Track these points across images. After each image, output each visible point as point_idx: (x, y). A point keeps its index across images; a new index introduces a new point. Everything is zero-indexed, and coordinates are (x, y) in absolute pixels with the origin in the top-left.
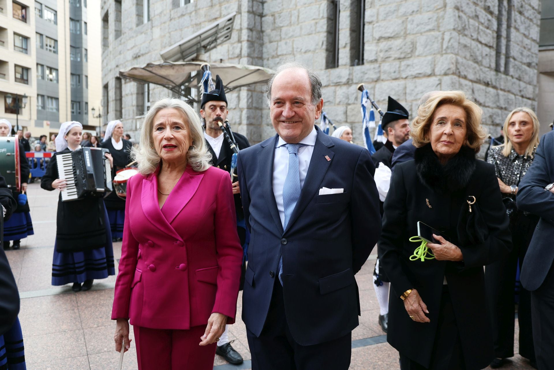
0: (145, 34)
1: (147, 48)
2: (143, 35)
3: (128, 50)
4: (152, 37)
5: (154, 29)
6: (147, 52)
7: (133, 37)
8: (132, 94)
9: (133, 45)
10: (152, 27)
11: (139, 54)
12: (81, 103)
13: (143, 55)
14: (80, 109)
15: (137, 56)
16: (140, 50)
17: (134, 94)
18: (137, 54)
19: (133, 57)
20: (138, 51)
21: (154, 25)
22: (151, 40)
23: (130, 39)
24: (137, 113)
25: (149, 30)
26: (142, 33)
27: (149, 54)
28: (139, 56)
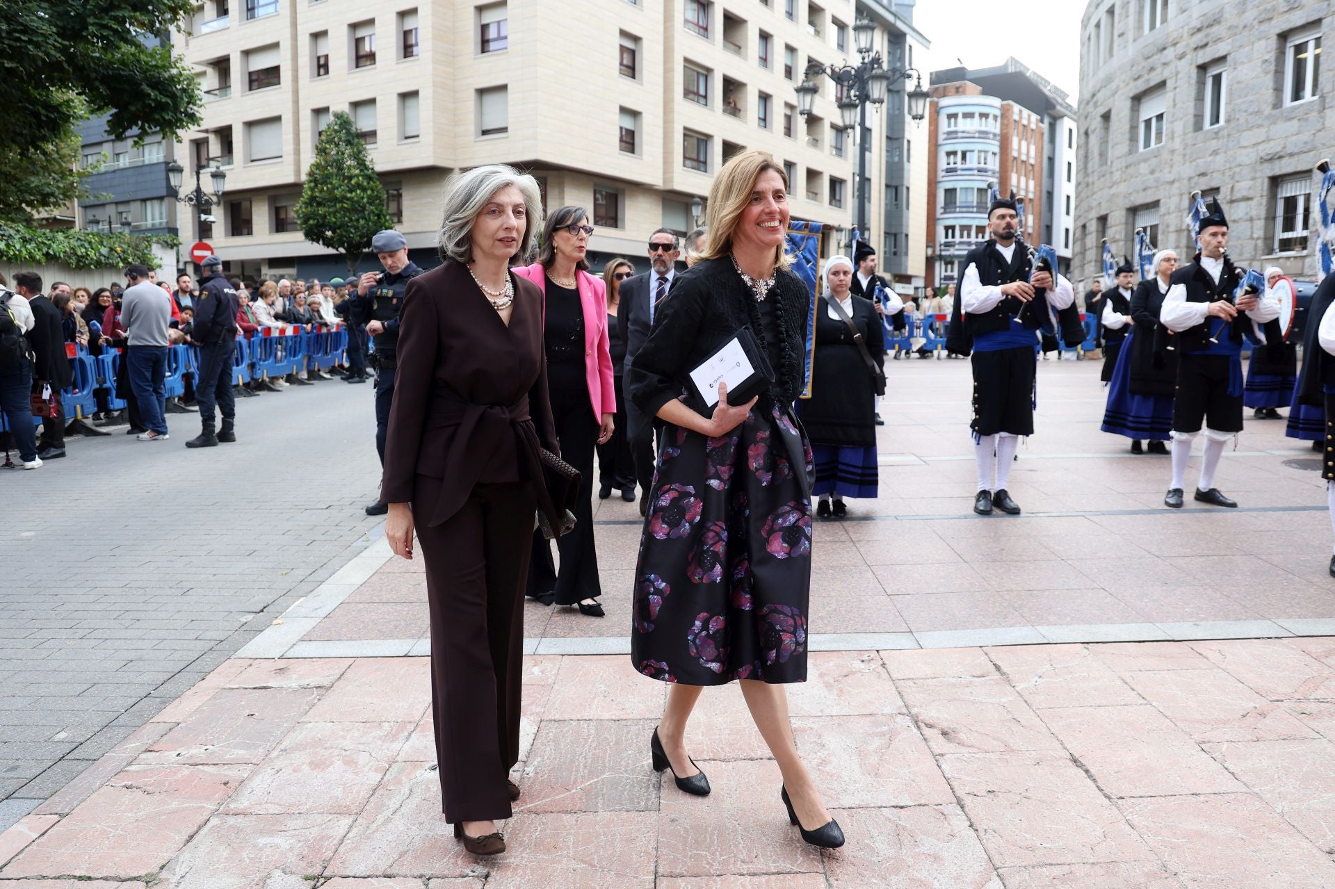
0: (1299, 120)
1: (1306, 143)
2: (1295, 122)
3: (1245, 147)
4: (1323, 124)
5: (1327, 112)
6: (1305, 150)
7: (1260, 126)
8: (1251, 220)
9: (1263, 138)
10: (1324, 109)
11: (1282, 154)
12: (898, 236)
13: (1291, 155)
14: (895, 247)
15: (1276, 157)
16: (1284, 148)
17: (1259, 219)
18: (1277, 153)
19: (1261, 158)
20: (1279, 149)
21: (1327, 106)
22: (1320, 131)
23: (1250, 129)
24: (1263, 250)
25: (1315, 114)
26: (1290, 119)
27: (1312, 154)
28: (1280, 157)
